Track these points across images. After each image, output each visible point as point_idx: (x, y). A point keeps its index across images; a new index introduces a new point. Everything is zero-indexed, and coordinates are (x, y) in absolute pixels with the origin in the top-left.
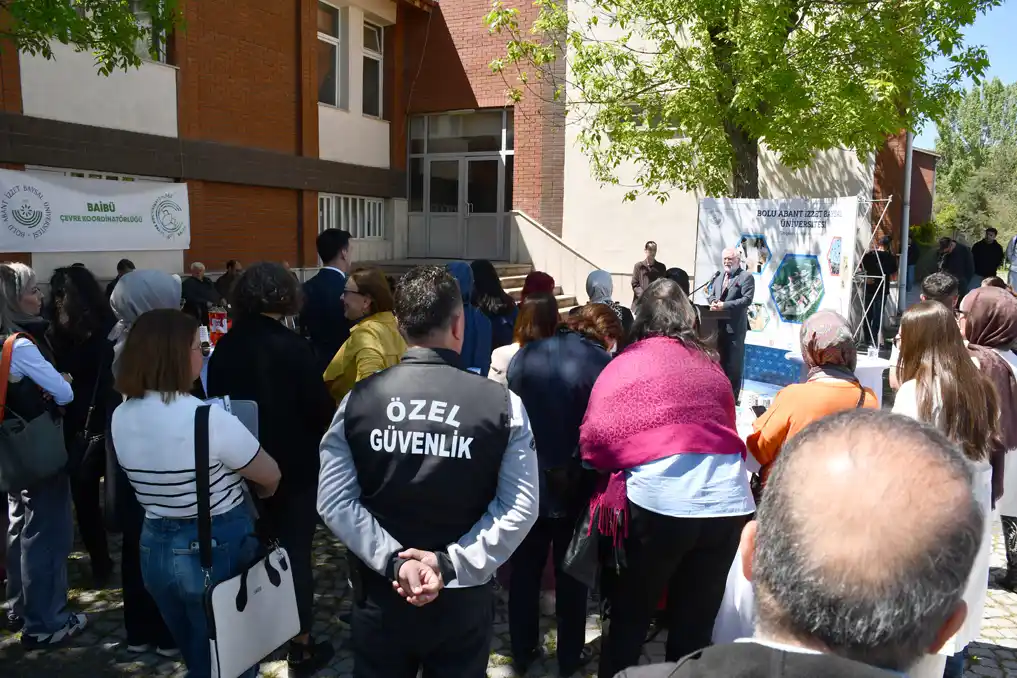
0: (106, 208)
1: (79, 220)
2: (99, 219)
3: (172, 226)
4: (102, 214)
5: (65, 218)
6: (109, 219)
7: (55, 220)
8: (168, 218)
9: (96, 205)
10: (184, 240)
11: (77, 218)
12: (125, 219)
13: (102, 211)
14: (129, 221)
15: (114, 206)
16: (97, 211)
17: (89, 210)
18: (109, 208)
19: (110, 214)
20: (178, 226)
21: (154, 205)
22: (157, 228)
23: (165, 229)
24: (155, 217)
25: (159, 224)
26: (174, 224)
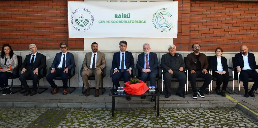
0: (125, 16)
1: (109, 22)
2: (120, 22)
3: (165, 25)
4: (123, 19)
5: (101, 22)
6: (126, 22)
7: (96, 23)
8: (163, 21)
9: (120, 15)
10: (174, 33)
11: (107, 22)
12: (136, 22)
13: (122, 18)
14: (138, 23)
15: (130, 15)
16: (120, 18)
17: (115, 18)
18: (127, 16)
19: (127, 19)
20: (169, 25)
21: (155, 14)
22: (155, 26)
23: (160, 27)
24: (155, 20)
25: (157, 24)
26: (166, 24)
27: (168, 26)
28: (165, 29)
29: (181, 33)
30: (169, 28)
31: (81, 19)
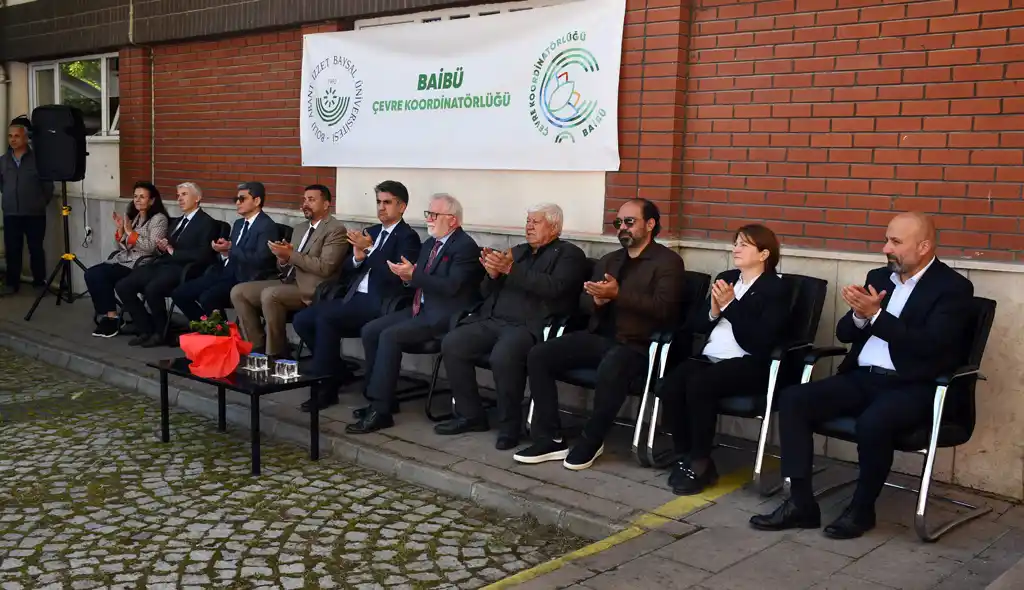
0: (448, 80)
1: (399, 108)
3: (569, 112)
4: (440, 93)
5: (380, 106)
6: (448, 103)
7: (366, 108)
8: (565, 92)
9: (433, 76)
11: (396, 106)
12: (476, 102)
13: (439, 88)
14: (483, 106)
15: (462, 74)
16: (432, 89)
17: (420, 88)
18: (450, 80)
19: (451, 93)
20: (585, 111)
21: (540, 62)
22: (535, 118)
23: (550, 121)
24: (537, 93)
25: (542, 108)
26: (573, 107)
27: (579, 117)
28: (569, 130)
29: (639, 145)
30: (585, 125)
31: (330, 97)
